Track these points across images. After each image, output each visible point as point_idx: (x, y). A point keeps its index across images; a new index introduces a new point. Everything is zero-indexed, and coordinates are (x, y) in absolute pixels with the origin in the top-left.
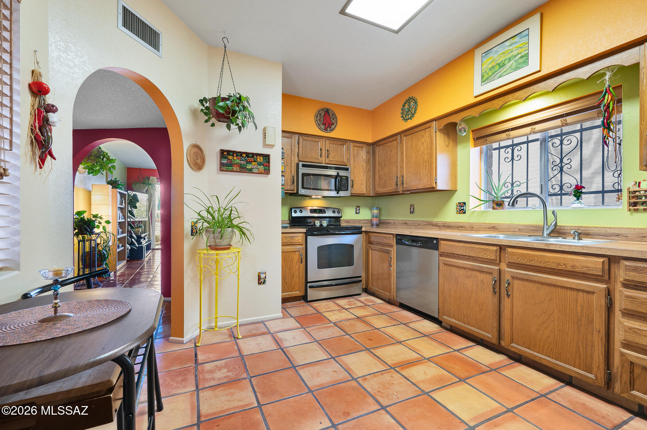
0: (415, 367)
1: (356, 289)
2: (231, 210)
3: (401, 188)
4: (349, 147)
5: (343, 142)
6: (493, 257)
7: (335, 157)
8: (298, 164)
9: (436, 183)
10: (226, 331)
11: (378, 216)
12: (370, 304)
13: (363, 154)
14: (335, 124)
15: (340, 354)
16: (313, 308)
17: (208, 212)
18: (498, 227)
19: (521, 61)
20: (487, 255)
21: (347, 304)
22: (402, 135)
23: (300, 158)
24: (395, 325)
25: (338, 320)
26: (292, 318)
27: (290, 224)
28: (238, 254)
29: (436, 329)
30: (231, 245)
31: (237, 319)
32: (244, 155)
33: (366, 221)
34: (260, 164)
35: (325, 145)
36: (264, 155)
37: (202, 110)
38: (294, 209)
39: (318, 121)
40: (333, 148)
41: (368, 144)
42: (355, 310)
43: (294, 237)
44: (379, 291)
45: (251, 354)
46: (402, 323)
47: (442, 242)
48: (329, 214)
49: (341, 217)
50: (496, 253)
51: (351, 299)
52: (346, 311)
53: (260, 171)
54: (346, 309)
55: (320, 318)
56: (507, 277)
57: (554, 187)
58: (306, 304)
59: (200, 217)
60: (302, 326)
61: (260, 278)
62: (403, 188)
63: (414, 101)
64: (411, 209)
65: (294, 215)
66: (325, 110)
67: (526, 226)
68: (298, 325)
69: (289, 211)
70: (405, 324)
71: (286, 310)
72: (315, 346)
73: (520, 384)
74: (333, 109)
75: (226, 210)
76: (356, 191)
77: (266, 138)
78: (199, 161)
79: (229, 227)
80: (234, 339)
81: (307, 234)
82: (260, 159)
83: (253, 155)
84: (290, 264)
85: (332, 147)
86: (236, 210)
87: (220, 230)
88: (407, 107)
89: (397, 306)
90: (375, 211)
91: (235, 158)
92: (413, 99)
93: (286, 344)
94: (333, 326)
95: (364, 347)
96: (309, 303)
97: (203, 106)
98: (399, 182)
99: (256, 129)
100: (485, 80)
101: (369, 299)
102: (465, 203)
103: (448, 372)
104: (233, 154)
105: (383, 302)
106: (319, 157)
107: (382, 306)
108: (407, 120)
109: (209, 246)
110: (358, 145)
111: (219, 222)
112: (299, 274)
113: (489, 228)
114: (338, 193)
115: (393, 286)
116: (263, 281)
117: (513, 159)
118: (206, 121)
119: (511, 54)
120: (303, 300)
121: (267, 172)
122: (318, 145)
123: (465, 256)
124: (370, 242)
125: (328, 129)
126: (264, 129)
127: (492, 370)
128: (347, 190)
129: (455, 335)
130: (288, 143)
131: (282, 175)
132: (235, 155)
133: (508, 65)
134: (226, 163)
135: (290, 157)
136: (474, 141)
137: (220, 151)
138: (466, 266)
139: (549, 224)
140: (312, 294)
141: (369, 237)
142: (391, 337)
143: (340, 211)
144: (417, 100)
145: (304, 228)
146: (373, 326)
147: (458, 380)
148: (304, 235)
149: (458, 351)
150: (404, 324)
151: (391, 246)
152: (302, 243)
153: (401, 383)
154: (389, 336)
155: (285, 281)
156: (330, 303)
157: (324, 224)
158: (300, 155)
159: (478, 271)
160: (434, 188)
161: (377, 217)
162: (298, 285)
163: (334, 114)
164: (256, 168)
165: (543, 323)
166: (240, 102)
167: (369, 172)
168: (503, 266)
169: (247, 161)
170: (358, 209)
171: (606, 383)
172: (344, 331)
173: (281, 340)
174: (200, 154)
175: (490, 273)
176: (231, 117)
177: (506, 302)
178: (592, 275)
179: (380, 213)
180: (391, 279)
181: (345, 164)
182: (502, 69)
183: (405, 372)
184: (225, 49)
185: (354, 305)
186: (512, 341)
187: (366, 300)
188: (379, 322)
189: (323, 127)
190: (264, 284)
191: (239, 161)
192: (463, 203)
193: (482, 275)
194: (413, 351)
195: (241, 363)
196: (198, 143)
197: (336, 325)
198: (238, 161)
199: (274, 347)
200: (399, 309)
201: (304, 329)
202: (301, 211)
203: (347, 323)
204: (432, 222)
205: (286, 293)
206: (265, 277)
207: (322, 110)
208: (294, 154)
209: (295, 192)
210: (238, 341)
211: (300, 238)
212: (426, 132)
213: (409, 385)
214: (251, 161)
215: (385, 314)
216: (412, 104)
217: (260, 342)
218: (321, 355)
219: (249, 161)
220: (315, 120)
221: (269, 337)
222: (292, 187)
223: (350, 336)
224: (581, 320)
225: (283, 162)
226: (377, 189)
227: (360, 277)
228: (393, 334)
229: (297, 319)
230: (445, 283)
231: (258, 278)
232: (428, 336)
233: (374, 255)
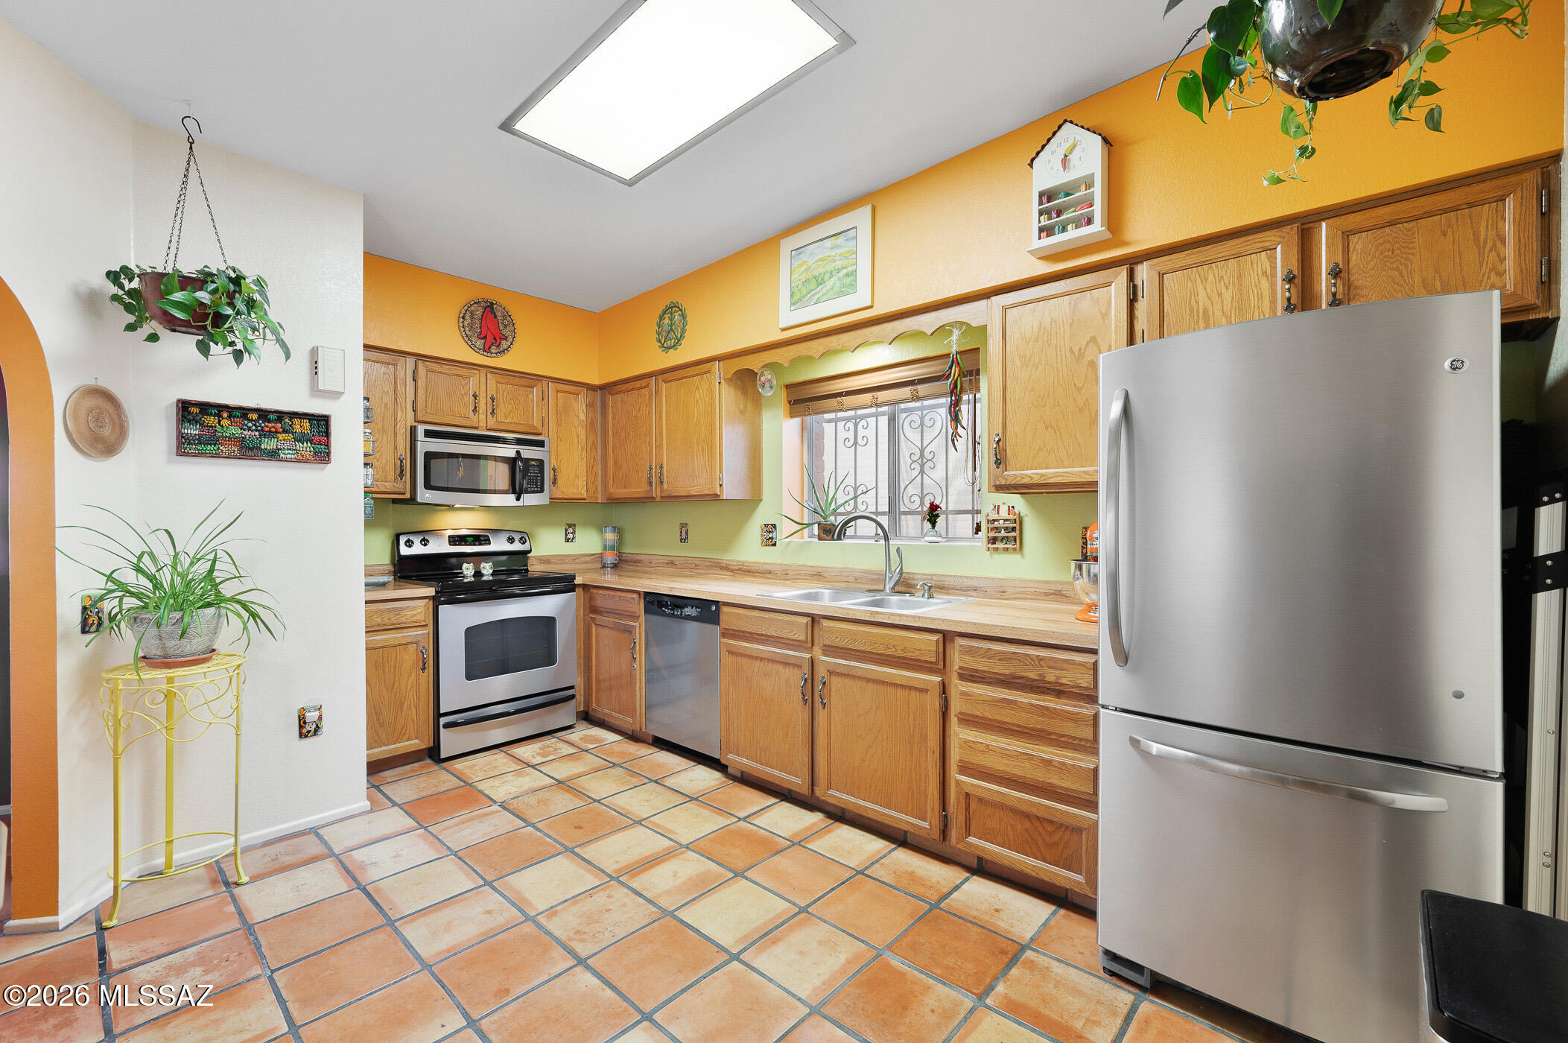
0: (659, 867)
1: (563, 715)
2: (214, 561)
3: (658, 490)
4: (546, 392)
5: (532, 379)
6: (802, 638)
7: (510, 416)
8: (413, 431)
9: (720, 485)
10: (203, 870)
11: (618, 547)
12: (591, 746)
13: (580, 407)
14: (510, 339)
15: (504, 872)
16: (453, 774)
17: (138, 570)
18: (825, 574)
19: (847, 281)
20: (793, 633)
21: (538, 754)
22: (660, 378)
23: (419, 414)
24: (635, 787)
25: (511, 796)
26: (396, 808)
27: (395, 573)
28: (236, 672)
29: (716, 782)
30: (214, 650)
31: (236, 836)
32: (255, 416)
33: (589, 559)
34: (301, 438)
35: (484, 385)
36: (313, 415)
37: (115, 298)
38: (405, 536)
39: (467, 329)
40: (505, 394)
41: (591, 388)
42: (555, 764)
43: (401, 609)
44: (610, 716)
45: (274, 917)
46: (651, 780)
47: (725, 609)
48: (499, 544)
49: (530, 551)
50: (807, 628)
51: (550, 741)
52: (534, 770)
53: (302, 456)
54: (533, 767)
55: (469, 796)
56: (821, 672)
57: (912, 499)
58: (436, 768)
59: (115, 584)
60: (420, 824)
61: (305, 723)
62: (662, 491)
63: (680, 312)
64: (681, 532)
65: (405, 551)
66: (483, 304)
67: (865, 572)
68: (411, 823)
69: (393, 542)
70: (658, 781)
71: (380, 791)
72: (450, 864)
73: (832, 859)
74: (505, 303)
75: (199, 560)
76: (563, 493)
77: (319, 373)
78: (107, 431)
79: (209, 605)
80: (224, 889)
81: (436, 601)
82: (302, 427)
83: (281, 415)
84: (392, 677)
85: (504, 392)
86: (232, 560)
87: (177, 615)
88: (667, 321)
89: (649, 744)
90: (610, 536)
91: (225, 422)
92: (679, 308)
93: (373, 874)
94: (497, 812)
95: (561, 844)
96: (445, 765)
97: (121, 287)
98: (654, 477)
99: (288, 356)
100: (796, 302)
101: (591, 736)
102: (774, 526)
103: (718, 864)
104: (219, 411)
105: (620, 738)
106: (471, 413)
107: (616, 748)
108: (667, 348)
109: (144, 657)
110: (566, 388)
111: (175, 596)
112: (418, 698)
113: (812, 575)
114: (518, 499)
115: (640, 703)
116: (313, 729)
117: (856, 443)
118: (131, 328)
119: (833, 265)
120: (430, 757)
121: (323, 456)
122: (466, 384)
123: (762, 635)
124: (593, 609)
125: (494, 349)
126: (314, 352)
127: (794, 844)
128: (542, 491)
129: (747, 788)
130: (386, 376)
131: (366, 464)
132: (225, 415)
133: (829, 284)
134: (195, 435)
135: (391, 411)
136: (790, 404)
137: (177, 405)
138: (763, 656)
139: (893, 569)
140: (451, 742)
141: (591, 599)
142: (622, 814)
143: (527, 538)
144: (686, 312)
145: (430, 586)
146: (589, 797)
147: (732, 875)
148: (431, 603)
149: (745, 819)
150: (656, 782)
151: (635, 617)
152: (425, 623)
153: (624, 905)
154: (619, 813)
155: (378, 719)
156: (498, 758)
157: (484, 572)
158: (420, 406)
159: (781, 662)
160: (719, 496)
161: (613, 548)
162: (414, 725)
163: (507, 315)
164: (290, 449)
165: (870, 747)
166: (237, 289)
167: (594, 450)
168: (817, 652)
169: (263, 430)
170: (570, 530)
171: (942, 832)
172: (522, 819)
173: (362, 866)
174: (111, 411)
175: (799, 666)
176: (209, 328)
177: (821, 715)
178: (926, 662)
179: (620, 541)
180: (635, 686)
181: (535, 431)
182: (820, 287)
183: (635, 884)
184: (191, 148)
185: (553, 754)
186: (829, 787)
187: (584, 739)
188: (600, 787)
189: (480, 343)
190: (315, 735)
191: (239, 431)
192: (772, 525)
193: (787, 669)
194: (662, 835)
195: (246, 942)
196: (105, 383)
197: (505, 808)
198: (235, 430)
199: (341, 885)
200: (653, 750)
201: (425, 828)
202: (425, 542)
203: (532, 800)
204: (720, 561)
205: (381, 747)
206: (320, 719)
207: (475, 303)
208: (403, 404)
209: (408, 496)
210: (237, 891)
211: (420, 610)
212: (702, 380)
213: (640, 905)
214: (273, 429)
215: (619, 765)
216: (676, 317)
217: (303, 883)
218: (462, 881)
219: (270, 431)
220: (459, 326)
221: (329, 865)
222: (399, 486)
223: (534, 827)
224: (913, 737)
225: (368, 431)
226: (611, 490)
227: (572, 687)
228: (628, 807)
229: (410, 809)
230: (731, 689)
231: (300, 723)
232: (696, 799)
233: (604, 638)
